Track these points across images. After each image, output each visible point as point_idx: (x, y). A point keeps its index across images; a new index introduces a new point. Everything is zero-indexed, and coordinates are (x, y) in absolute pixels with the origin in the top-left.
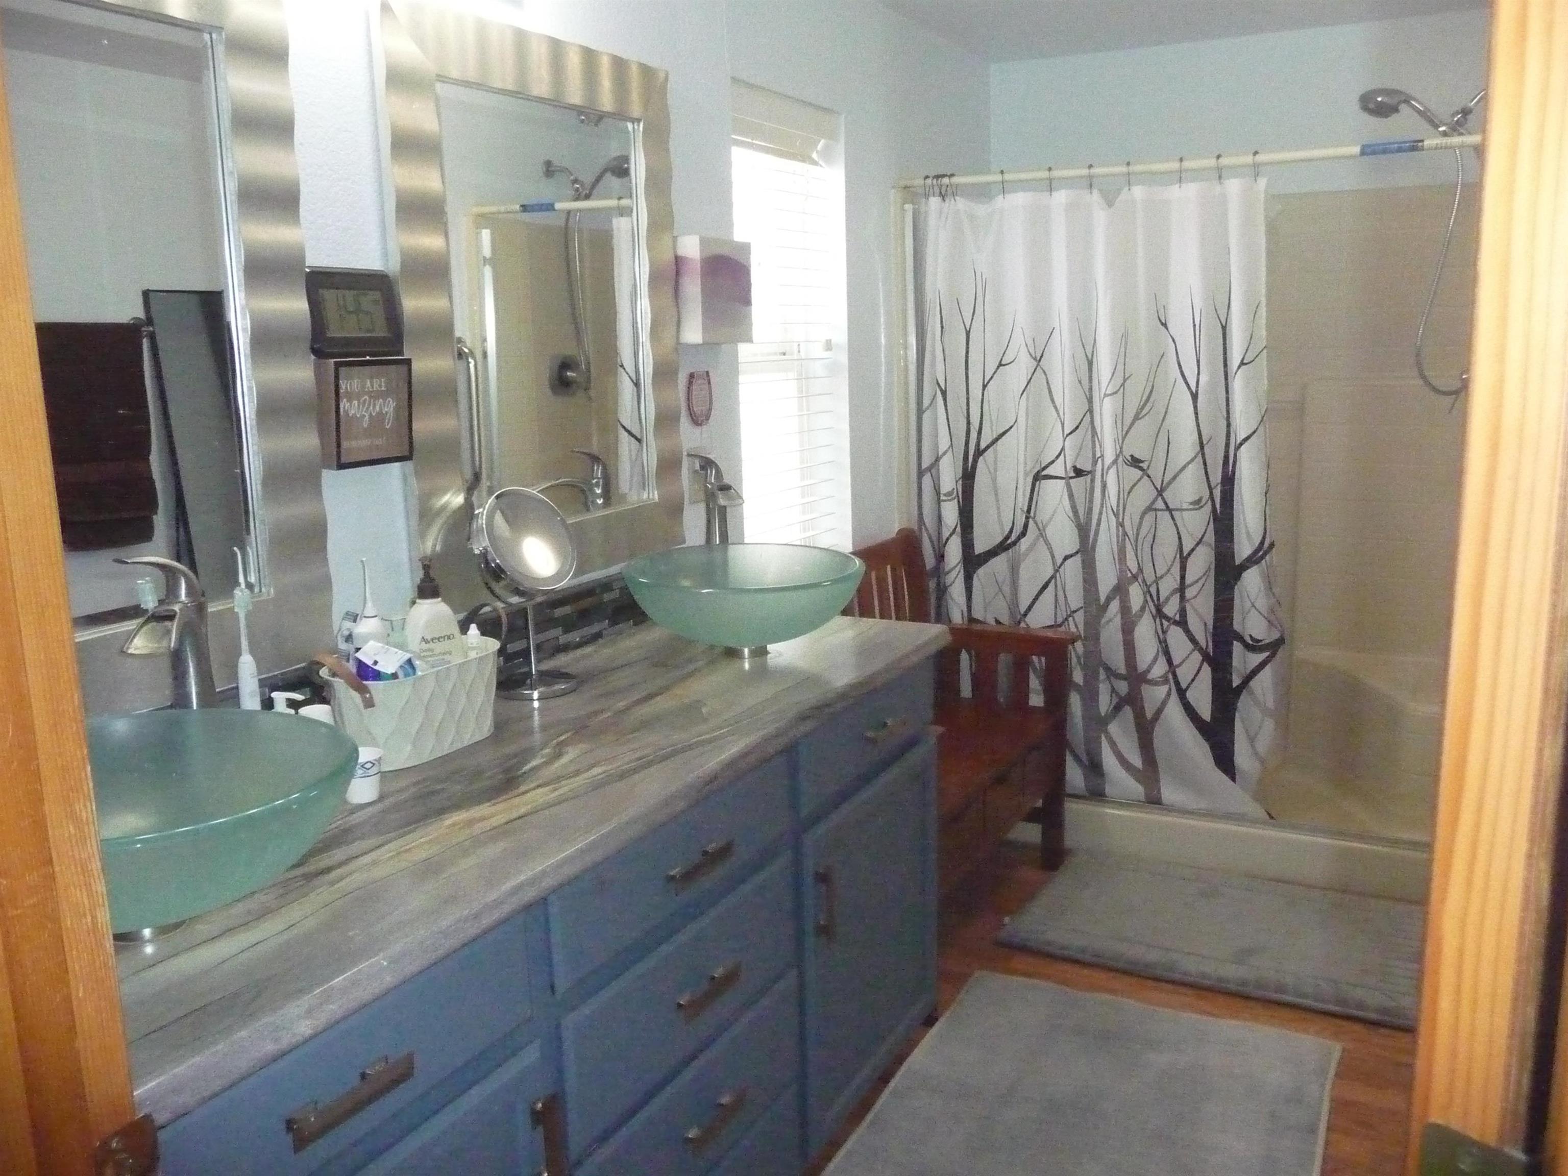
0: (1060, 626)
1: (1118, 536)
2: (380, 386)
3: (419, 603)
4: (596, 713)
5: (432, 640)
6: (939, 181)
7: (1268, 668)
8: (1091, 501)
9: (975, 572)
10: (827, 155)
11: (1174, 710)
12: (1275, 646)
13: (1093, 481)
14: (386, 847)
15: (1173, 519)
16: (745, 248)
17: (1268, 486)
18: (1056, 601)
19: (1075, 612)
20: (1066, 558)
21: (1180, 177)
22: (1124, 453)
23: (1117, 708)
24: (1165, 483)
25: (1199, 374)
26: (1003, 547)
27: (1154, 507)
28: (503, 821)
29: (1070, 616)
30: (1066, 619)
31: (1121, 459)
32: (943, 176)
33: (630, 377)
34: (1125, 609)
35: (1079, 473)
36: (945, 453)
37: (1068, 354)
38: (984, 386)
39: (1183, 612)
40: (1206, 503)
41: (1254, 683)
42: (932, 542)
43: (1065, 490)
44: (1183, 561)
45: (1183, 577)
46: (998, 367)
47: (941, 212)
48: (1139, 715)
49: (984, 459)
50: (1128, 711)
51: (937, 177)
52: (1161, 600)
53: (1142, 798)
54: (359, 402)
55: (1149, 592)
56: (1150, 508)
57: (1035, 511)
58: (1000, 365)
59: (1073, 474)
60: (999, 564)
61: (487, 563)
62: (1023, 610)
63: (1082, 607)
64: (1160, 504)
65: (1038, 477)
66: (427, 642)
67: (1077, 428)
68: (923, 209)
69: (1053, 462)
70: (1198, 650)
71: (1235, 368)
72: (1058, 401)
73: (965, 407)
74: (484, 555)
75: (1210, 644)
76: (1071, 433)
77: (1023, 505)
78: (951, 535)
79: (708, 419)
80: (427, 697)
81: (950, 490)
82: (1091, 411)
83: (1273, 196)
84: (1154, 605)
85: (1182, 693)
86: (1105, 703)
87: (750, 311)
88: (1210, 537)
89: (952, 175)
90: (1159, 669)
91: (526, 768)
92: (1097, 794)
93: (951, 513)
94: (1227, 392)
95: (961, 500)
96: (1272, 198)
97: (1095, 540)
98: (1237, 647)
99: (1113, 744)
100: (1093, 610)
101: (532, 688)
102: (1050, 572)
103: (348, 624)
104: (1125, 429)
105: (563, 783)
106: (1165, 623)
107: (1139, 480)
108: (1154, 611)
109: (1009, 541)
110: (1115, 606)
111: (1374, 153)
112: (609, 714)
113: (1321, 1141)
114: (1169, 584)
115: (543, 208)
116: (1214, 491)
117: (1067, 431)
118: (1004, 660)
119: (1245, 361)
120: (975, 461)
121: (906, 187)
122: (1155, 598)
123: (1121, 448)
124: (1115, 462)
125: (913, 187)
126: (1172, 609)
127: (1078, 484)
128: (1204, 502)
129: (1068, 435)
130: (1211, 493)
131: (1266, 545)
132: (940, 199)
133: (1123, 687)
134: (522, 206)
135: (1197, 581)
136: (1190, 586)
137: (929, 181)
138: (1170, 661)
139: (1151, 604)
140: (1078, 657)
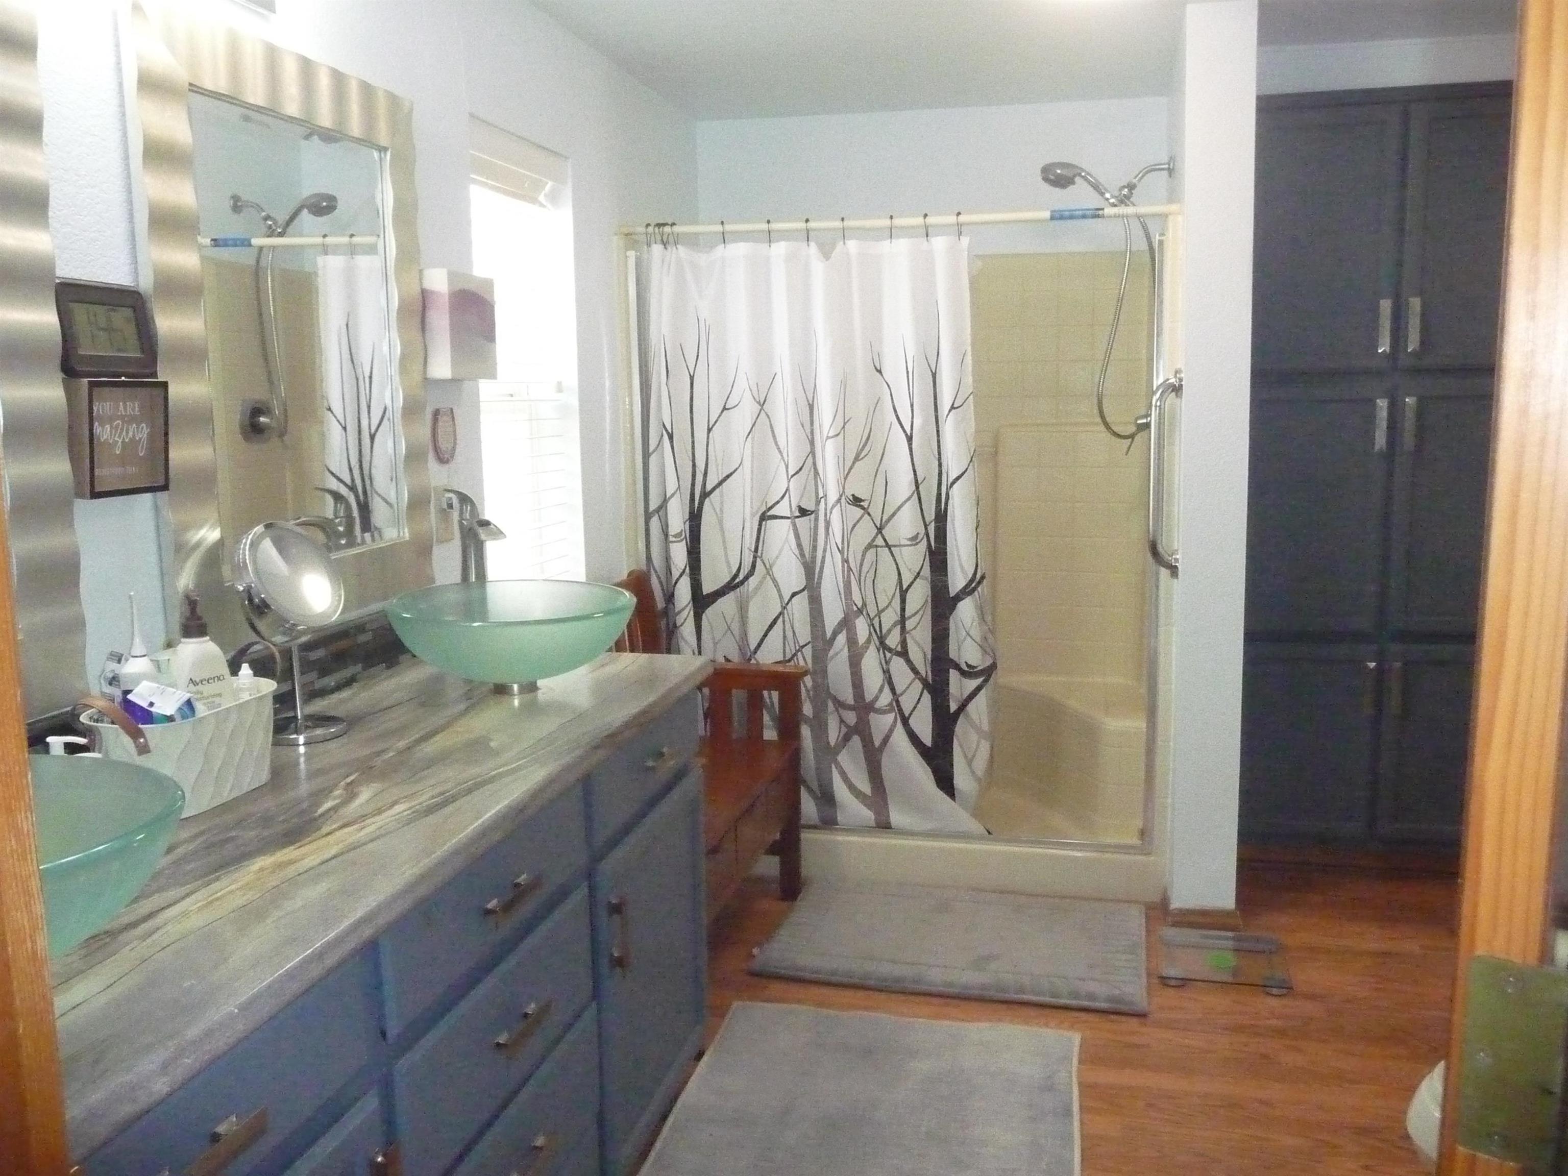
0: (789, 661)
1: (843, 571)
2: (133, 409)
3: (184, 643)
4: (379, 753)
5: (202, 681)
6: (661, 229)
7: (983, 691)
8: (815, 540)
9: (703, 612)
10: (554, 198)
11: (900, 738)
12: (988, 672)
13: (816, 519)
14: (193, 897)
15: (893, 555)
16: (488, 284)
17: (978, 522)
18: (785, 637)
19: (803, 647)
20: (794, 595)
21: (892, 233)
22: (846, 494)
23: (847, 738)
24: (883, 521)
25: (913, 418)
26: (731, 586)
27: (875, 544)
28: (318, 861)
29: (799, 650)
30: (795, 655)
31: (843, 498)
32: (664, 225)
33: (338, 421)
34: (852, 641)
35: (803, 512)
36: (673, 495)
37: (790, 399)
38: (709, 430)
39: (904, 643)
40: (922, 540)
41: (971, 707)
42: (661, 583)
43: (791, 528)
44: (903, 594)
45: (903, 609)
46: (722, 411)
47: (663, 261)
48: (867, 742)
49: (711, 502)
50: (856, 740)
51: (659, 225)
52: (884, 631)
53: (873, 823)
54: (111, 427)
55: (873, 625)
56: (870, 546)
57: (762, 550)
58: (725, 409)
59: (798, 514)
60: (726, 604)
61: (251, 600)
62: (753, 646)
63: (809, 643)
64: (880, 541)
65: (764, 518)
66: (195, 683)
67: (801, 469)
68: (645, 256)
69: (778, 502)
70: (919, 679)
71: (946, 412)
72: (782, 442)
73: (690, 448)
74: (248, 591)
75: (930, 673)
76: (794, 475)
77: (751, 544)
78: (681, 576)
79: (452, 457)
80: (206, 741)
81: (679, 531)
82: (813, 453)
83: (977, 256)
84: (878, 637)
85: (905, 721)
86: (833, 734)
87: (495, 347)
88: (927, 571)
89: (673, 224)
90: (886, 698)
91: (321, 810)
92: (828, 822)
93: (679, 554)
94: (938, 435)
95: (688, 540)
96: (974, 257)
97: (820, 577)
98: (953, 674)
99: (843, 774)
100: (820, 645)
101: (297, 732)
102: (779, 610)
103: (113, 666)
104: (846, 472)
105: (369, 821)
106: (888, 655)
107: (861, 518)
108: (878, 643)
109: (737, 580)
110: (842, 639)
111: (1062, 218)
112: (391, 754)
113: (1076, 1124)
114: (890, 618)
115: (238, 242)
116: (929, 527)
117: (791, 472)
118: (738, 696)
119: (955, 406)
120: (701, 503)
121: (627, 235)
122: (878, 633)
123: (844, 488)
124: (839, 500)
125: (635, 234)
126: (893, 641)
127: (804, 523)
128: (920, 537)
129: (792, 476)
130: (926, 529)
131: (978, 576)
132: (661, 247)
133: (851, 718)
134: (212, 240)
135: (916, 613)
136: (910, 618)
137: (650, 229)
138: (893, 690)
139: (875, 637)
140: (807, 691)
